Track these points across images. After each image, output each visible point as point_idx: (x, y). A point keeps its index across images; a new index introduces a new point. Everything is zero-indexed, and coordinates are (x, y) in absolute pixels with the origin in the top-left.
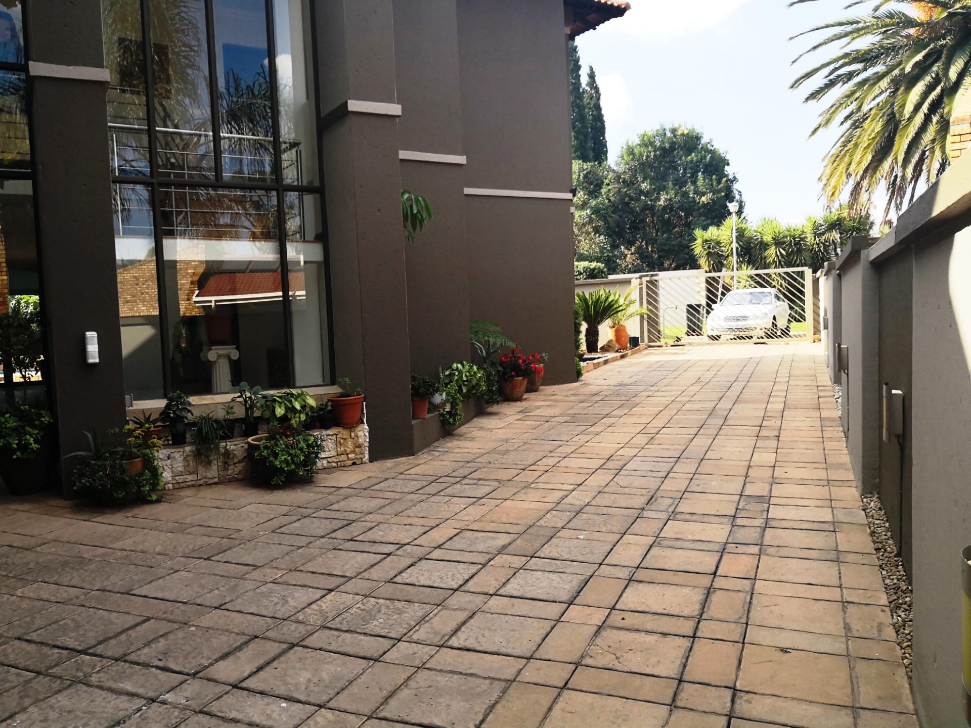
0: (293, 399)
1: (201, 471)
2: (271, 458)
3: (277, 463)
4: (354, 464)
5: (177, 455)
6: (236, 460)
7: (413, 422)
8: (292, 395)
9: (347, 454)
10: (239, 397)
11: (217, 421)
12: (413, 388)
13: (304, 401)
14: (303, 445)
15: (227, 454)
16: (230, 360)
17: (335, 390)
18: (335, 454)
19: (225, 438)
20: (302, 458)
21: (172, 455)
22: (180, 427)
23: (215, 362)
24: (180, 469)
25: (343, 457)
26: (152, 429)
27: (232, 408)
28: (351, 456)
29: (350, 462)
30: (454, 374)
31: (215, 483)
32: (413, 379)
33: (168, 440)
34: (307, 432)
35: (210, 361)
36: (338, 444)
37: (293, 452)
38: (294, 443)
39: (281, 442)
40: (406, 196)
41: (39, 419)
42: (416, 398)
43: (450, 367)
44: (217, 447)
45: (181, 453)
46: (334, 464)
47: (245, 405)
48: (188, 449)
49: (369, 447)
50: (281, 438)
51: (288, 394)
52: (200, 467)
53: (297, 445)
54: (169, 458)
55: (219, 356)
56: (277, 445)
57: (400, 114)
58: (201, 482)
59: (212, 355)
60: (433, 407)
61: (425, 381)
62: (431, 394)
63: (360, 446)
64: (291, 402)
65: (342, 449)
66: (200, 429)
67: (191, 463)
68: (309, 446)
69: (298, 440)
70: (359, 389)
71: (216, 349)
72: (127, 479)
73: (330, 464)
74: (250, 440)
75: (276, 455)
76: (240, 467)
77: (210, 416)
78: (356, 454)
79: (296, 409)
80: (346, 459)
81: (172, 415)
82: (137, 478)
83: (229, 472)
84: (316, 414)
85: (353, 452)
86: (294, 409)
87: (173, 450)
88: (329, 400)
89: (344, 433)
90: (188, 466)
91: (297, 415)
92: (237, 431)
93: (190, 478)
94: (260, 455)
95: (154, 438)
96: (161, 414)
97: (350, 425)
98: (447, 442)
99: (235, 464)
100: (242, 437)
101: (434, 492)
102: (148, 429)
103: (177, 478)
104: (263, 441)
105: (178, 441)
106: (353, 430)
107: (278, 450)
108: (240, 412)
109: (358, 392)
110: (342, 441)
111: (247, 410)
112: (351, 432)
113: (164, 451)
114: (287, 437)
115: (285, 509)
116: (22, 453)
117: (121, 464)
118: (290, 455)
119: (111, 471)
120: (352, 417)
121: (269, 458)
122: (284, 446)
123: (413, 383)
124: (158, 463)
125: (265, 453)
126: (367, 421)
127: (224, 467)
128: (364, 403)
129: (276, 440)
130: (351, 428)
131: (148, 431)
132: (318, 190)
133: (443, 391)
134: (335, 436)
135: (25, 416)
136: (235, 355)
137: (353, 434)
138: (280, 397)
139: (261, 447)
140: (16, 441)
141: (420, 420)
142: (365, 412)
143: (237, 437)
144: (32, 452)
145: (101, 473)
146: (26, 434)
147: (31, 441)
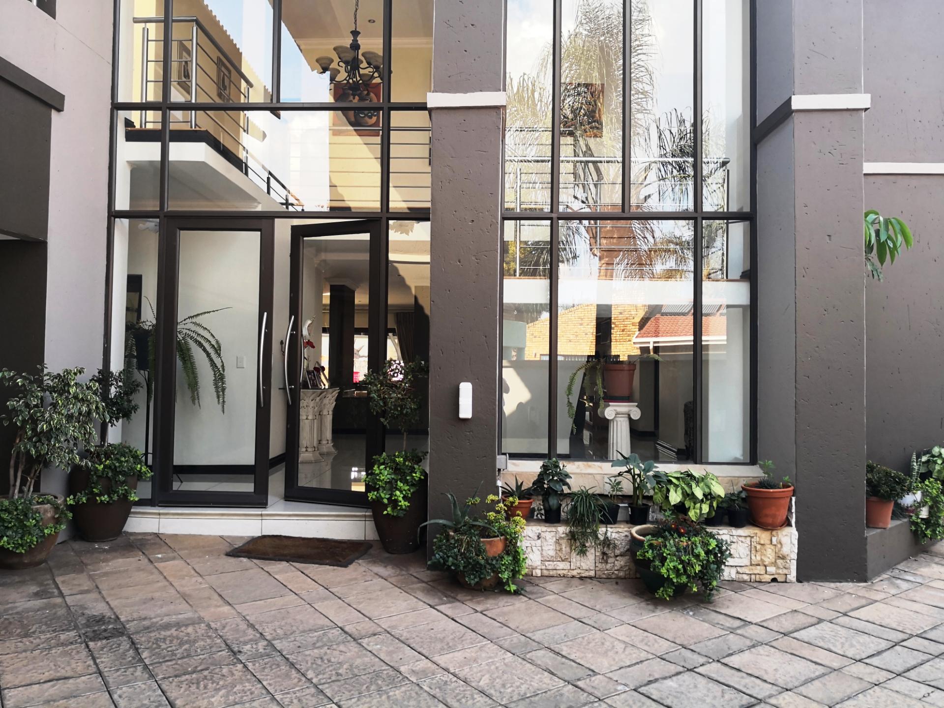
0: (693, 483)
1: (576, 559)
2: (657, 563)
3: (663, 571)
4: (774, 580)
5: (548, 536)
6: (617, 552)
7: (868, 533)
8: (693, 476)
9: (766, 566)
10: (627, 472)
12: (869, 482)
13: (709, 487)
14: (700, 550)
15: (607, 543)
16: (631, 420)
18: (748, 564)
19: (606, 522)
20: (698, 568)
21: (543, 535)
22: (553, 502)
23: (613, 420)
24: (552, 553)
25: (760, 570)
26: (517, 503)
27: (619, 483)
28: (771, 569)
29: (768, 578)
30: (935, 462)
31: (590, 578)
32: (870, 469)
33: (542, 514)
34: (709, 529)
35: (608, 420)
36: (752, 549)
37: (686, 558)
38: (688, 546)
39: (672, 542)
40: (870, 219)
41: (411, 474)
42: (874, 499)
43: (929, 452)
44: (595, 533)
45: (553, 534)
46: (746, 577)
47: (634, 484)
48: (562, 530)
49: (798, 561)
50: (672, 536)
51: (688, 474)
52: (574, 554)
53: (693, 549)
54: (539, 537)
55: (617, 414)
56: (665, 546)
57: (868, 106)
58: (575, 573)
59: (610, 411)
60: (900, 512)
61: (887, 474)
62: (898, 495)
63: (783, 558)
64: (690, 486)
65: (758, 558)
66: (576, 508)
67: (564, 547)
68: (708, 552)
69: (694, 543)
70: (786, 478)
71: (613, 406)
72: (482, 562)
73: (740, 576)
74: (635, 530)
75: (663, 560)
76: (621, 562)
77: (590, 492)
78: (778, 568)
79: (698, 499)
80: (763, 572)
81: (546, 486)
82: (494, 562)
83: (609, 566)
84: (725, 506)
85: (775, 564)
86: (692, 497)
87: (544, 529)
88: (743, 488)
89: (763, 536)
90: (561, 550)
91: (698, 505)
92: (620, 517)
93: (561, 565)
94: (643, 554)
95: (518, 515)
96: (534, 484)
97: (769, 527)
98: (921, 565)
100: (627, 522)
102: (512, 503)
103: (547, 563)
104: (649, 537)
105: (552, 517)
106: (774, 533)
107: (666, 552)
109: (784, 482)
110: (758, 547)
111: (635, 489)
112: (772, 536)
113: (535, 528)
114: (680, 535)
116: (392, 510)
117: (478, 542)
118: (682, 562)
119: (467, 549)
120: (774, 516)
121: (653, 561)
122: (674, 549)
123: (870, 476)
124: (523, 544)
125: (650, 555)
126: (796, 523)
127: (603, 558)
128: (794, 499)
129: (665, 538)
130: (772, 530)
131: (512, 506)
132: (749, 217)
133: (917, 488)
134: (749, 539)
135: (399, 469)
136: (636, 414)
137: (774, 539)
138: (677, 478)
139: (646, 545)
140: (388, 496)
141: (879, 530)
142: (793, 510)
143: (621, 522)
144: (401, 509)
145: (456, 550)
146: (397, 489)
147: (400, 499)
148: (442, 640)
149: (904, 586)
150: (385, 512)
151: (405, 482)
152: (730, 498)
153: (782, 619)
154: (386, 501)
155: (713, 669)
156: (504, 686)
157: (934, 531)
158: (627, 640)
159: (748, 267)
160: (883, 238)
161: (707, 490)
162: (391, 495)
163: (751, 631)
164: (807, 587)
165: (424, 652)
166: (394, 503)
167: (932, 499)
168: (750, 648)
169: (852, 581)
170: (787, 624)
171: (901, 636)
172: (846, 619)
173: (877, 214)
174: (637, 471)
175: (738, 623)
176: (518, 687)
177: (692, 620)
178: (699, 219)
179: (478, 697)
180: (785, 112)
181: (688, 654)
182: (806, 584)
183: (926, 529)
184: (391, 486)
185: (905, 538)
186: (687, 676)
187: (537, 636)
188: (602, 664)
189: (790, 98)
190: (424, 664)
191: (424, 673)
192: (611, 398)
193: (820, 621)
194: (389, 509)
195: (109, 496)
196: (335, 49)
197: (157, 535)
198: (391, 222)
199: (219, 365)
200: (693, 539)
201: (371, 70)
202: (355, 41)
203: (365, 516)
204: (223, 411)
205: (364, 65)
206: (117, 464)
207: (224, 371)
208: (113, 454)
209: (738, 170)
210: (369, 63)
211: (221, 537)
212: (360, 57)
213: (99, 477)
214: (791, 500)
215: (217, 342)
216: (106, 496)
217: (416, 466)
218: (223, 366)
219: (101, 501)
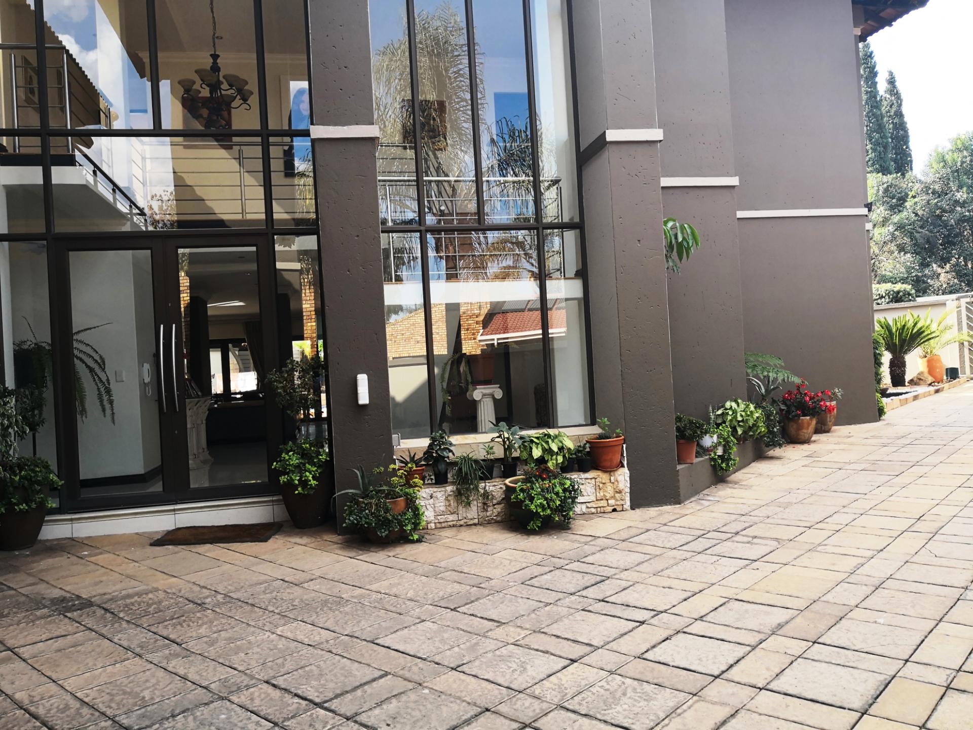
0: (550, 441)
1: (462, 510)
2: (527, 502)
3: (533, 507)
4: (614, 510)
5: (439, 495)
6: (495, 502)
7: (679, 467)
8: (549, 436)
9: (607, 500)
10: (498, 437)
11: (476, 461)
12: (678, 429)
13: (561, 442)
14: (559, 489)
15: (486, 495)
16: (495, 400)
17: (595, 430)
18: (595, 500)
19: (484, 478)
20: (558, 503)
21: (435, 495)
22: (442, 467)
23: (480, 401)
24: (443, 508)
25: (603, 503)
26: (415, 468)
27: (492, 448)
28: (612, 502)
29: (610, 509)
30: (728, 414)
31: (475, 525)
32: (679, 419)
33: (432, 479)
34: (564, 475)
35: (475, 401)
36: (597, 488)
37: (549, 496)
38: (549, 486)
39: (537, 485)
40: (670, 224)
41: (317, 457)
42: (682, 441)
43: (723, 406)
44: (476, 488)
45: (443, 493)
46: (593, 510)
47: (504, 446)
48: (449, 488)
49: (631, 493)
50: (537, 480)
51: (545, 435)
52: (460, 508)
53: (553, 489)
54: (431, 497)
55: (484, 395)
56: (533, 489)
57: (662, 139)
58: (462, 523)
59: (477, 394)
60: (703, 451)
61: (691, 422)
62: (698, 436)
63: (620, 492)
64: (547, 443)
65: (602, 494)
66: (460, 469)
67: (452, 502)
68: (565, 490)
69: (554, 484)
70: (618, 431)
71: (480, 389)
72: (390, 518)
73: (589, 510)
74: (507, 481)
75: (532, 499)
76: (499, 508)
77: (470, 456)
78: (617, 500)
79: (554, 451)
80: (606, 505)
81: (434, 455)
82: (400, 517)
83: (488, 514)
84: (574, 456)
85: (613, 497)
86: (550, 451)
87: (435, 490)
88: (587, 442)
89: (602, 476)
90: (450, 505)
91: (554, 457)
92: (496, 472)
93: (451, 518)
94: (516, 497)
95: (416, 478)
96: (425, 454)
97: (609, 469)
98: (719, 490)
99: (494, 505)
100: (501, 477)
101: (701, 550)
102: (410, 468)
103: (439, 517)
104: (519, 484)
105: (441, 480)
106: (612, 474)
107: (533, 493)
108: (499, 452)
109: (616, 433)
110: (601, 485)
111: (505, 450)
112: (611, 475)
113: (427, 490)
114: (543, 480)
115: (539, 558)
116: (303, 489)
117: (385, 503)
118: (546, 499)
119: (376, 509)
120: (611, 460)
121: (525, 501)
122: (539, 490)
123: (678, 424)
124: (420, 502)
125: (521, 496)
126: (628, 464)
127: (484, 508)
128: (624, 445)
129: (532, 483)
130: (611, 471)
131: (411, 471)
132: (578, 226)
133: (714, 433)
134: (593, 480)
135: (306, 454)
136: (499, 394)
137: (612, 478)
138: (537, 438)
139: (518, 489)
140: (298, 478)
141: (687, 465)
142: (625, 455)
143: (495, 478)
144: (312, 488)
145: (367, 511)
146: (306, 471)
147: (310, 478)
148: (369, 576)
149: (706, 503)
150: (297, 492)
151: (313, 464)
152: (578, 450)
153: (621, 533)
154: (297, 482)
155: (575, 566)
156: (426, 594)
157: (727, 465)
158: (510, 558)
159: (581, 267)
160: (680, 239)
161: (560, 445)
162: (301, 477)
163: (599, 542)
164: (638, 511)
165: (357, 585)
166: (304, 483)
167: (725, 439)
168: (599, 551)
169: (671, 505)
170: (624, 535)
171: (702, 532)
172: (666, 527)
173: (674, 221)
174: (506, 435)
175: (590, 538)
176: (437, 593)
177: (557, 541)
178: (541, 229)
179: (408, 603)
180: (601, 143)
181: (558, 560)
182: (637, 510)
183: (722, 463)
184: (300, 468)
185: (706, 471)
186: (557, 572)
187: (443, 564)
188: (496, 573)
189: (605, 132)
190: (358, 591)
191: (362, 596)
192: (476, 383)
193: (648, 530)
194: (300, 489)
195: (27, 505)
196: (196, 72)
197: (72, 539)
198: (275, 237)
199: (104, 379)
200: (553, 482)
201: (233, 92)
202: (215, 63)
203: (273, 501)
204: (114, 423)
205: (225, 86)
206: (33, 475)
207: (109, 385)
208: (27, 465)
209: (567, 185)
210: (231, 86)
211: (137, 534)
212: (221, 79)
213: (15, 488)
214: (623, 447)
215: (101, 357)
216: (24, 505)
217: (321, 450)
218: (108, 380)
219: (20, 509)
